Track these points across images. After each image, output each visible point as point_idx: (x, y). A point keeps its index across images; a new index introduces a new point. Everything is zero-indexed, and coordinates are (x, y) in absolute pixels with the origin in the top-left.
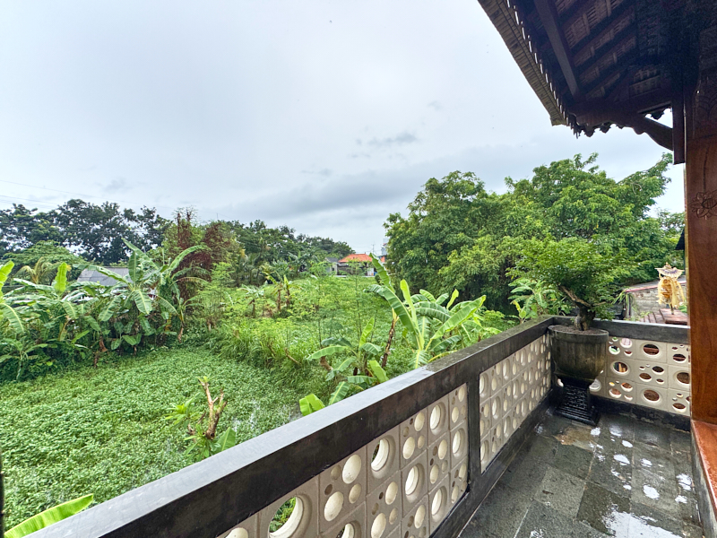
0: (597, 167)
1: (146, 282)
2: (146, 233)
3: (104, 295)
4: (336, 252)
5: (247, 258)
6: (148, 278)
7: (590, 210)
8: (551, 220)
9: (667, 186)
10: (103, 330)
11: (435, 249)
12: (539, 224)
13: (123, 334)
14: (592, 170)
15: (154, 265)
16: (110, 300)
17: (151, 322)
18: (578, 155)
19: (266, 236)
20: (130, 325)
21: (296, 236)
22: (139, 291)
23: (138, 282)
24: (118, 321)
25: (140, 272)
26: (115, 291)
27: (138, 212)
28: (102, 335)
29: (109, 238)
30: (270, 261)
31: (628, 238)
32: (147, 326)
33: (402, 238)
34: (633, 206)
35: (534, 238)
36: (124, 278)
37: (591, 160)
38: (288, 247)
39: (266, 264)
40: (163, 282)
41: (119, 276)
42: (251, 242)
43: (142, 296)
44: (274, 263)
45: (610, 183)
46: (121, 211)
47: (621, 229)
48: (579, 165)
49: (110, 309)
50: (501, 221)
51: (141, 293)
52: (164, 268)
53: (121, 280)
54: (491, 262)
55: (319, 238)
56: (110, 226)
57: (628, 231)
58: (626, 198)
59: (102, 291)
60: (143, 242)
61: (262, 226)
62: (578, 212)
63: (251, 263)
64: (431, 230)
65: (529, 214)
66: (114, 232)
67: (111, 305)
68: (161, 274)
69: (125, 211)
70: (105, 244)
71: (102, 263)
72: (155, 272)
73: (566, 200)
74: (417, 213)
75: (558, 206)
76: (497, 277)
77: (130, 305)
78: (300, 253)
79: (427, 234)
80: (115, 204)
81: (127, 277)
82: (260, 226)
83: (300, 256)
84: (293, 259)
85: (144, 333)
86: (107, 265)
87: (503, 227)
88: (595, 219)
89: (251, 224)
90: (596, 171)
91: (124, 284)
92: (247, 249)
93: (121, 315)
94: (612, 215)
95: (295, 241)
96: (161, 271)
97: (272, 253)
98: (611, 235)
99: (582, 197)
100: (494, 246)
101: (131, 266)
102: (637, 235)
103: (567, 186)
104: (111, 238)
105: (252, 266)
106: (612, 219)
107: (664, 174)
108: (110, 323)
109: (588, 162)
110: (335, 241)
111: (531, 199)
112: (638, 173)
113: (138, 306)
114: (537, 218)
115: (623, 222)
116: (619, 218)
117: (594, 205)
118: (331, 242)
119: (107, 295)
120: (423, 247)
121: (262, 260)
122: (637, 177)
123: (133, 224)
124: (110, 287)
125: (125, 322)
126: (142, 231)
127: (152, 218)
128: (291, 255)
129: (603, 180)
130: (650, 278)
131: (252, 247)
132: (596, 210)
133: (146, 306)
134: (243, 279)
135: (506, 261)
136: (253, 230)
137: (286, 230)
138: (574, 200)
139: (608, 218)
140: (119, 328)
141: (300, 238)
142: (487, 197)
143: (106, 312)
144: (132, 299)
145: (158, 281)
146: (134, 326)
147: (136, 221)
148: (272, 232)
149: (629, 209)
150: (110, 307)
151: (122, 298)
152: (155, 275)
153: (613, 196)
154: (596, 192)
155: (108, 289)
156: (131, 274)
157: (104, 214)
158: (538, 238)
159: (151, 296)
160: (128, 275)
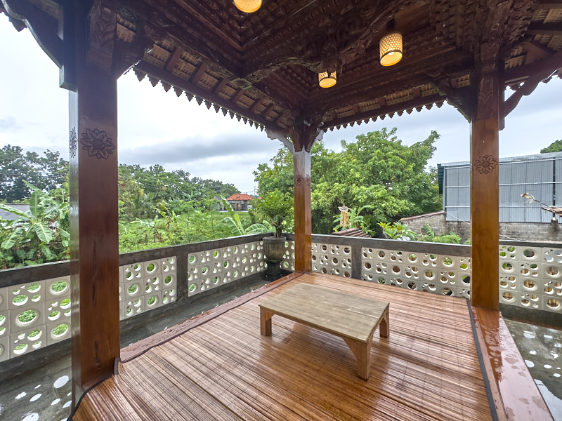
0: (396, 137)
1: (47, 216)
2: (50, 173)
3: (6, 228)
4: (225, 192)
5: (146, 196)
6: (48, 213)
7: (388, 166)
8: (366, 172)
9: (434, 152)
10: (6, 257)
11: (290, 192)
12: (358, 175)
13: (26, 259)
14: (393, 139)
15: (54, 203)
16: (12, 231)
17: (52, 249)
18: (385, 129)
19: (163, 178)
20: (32, 252)
21: (190, 178)
22: (40, 224)
23: (39, 216)
24: (20, 249)
25: (41, 208)
26: (17, 224)
27: (42, 155)
28: (5, 261)
29: (11, 178)
30: (167, 199)
31: (411, 186)
32: (48, 252)
33: (266, 183)
34: (414, 164)
35: (354, 185)
36: (26, 213)
37: (393, 132)
38: (183, 188)
39: (163, 201)
40: (62, 216)
41: (20, 212)
42: (150, 183)
43: (42, 228)
44: (171, 201)
45: (401, 149)
46: (24, 153)
47: (407, 180)
48: (385, 135)
49: (12, 239)
50: (335, 172)
51: (41, 226)
52: (63, 205)
53: (22, 215)
54: (325, 201)
55: (210, 181)
56: (13, 167)
57: (410, 181)
58: (411, 159)
59: (3, 225)
60: (47, 182)
61: (161, 169)
62: (382, 168)
63: (149, 201)
64: (287, 178)
65: (351, 167)
66: (17, 172)
67: (13, 235)
68: (61, 211)
69: (28, 153)
70: (7, 183)
71: (5, 200)
72: (55, 208)
73: (375, 159)
74: (279, 164)
75: (370, 163)
76: (329, 211)
77: (32, 236)
78: (192, 192)
79: (284, 180)
80: (17, 147)
81: (29, 213)
82: (159, 169)
83: (192, 195)
84: (186, 198)
85: (46, 258)
86: (10, 202)
87: (336, 177)
88: (392, 173)
89: (151, 168)
90: (395, 141)
91: (26, 219)
92: (146, 189)
93: (24, 244)
94: (402, 170)
95: (190, 183)
96: (60, 208)
97: (169, 193)
98: (401, 184)
99: (385, 158)
100: (329, 190)
101: (32, 203)
102: (416, 184)
103: (377, 149)
104: (14, 178)
105: (150, 203)
106: (401, 173)
107: (433, 145)
108: (13, 251)
109: (391, 134)
110: (224, 183)
111: (356, 158)
112: (419, 143)
113: (39, 236)
114: (357, 171)
115: (408, 175)
116: (406, 172)
117: (391, 163)
118: (220, 184)
119: (9, 227)
120: (282, 190)
121: (160, 198)
122: (417, 145)
123: (36, 166)
124: (12, 221)
125: (27, 249)
126: (46, 173)
127: (55, 161)
128: (185, 194)
129: (398, 146)
130: (422, 212)
131: (150, 188)
132: (392, 167)
133: (46, 236)
134: (143, 213)
135: (336, 200)
136: (152, 174)
137: (181, 173)
138: (380, 160)
139: (399, 172)
140: (22, 254)
141: (195, 180)
142: (326, 155)
143: (8, 242)
144: (33, 231)
145: (58, 216)
146: (35, 253)
147: (40, 163)
148: (169, 175)
149: (412, 167)
150: (12, 237)
151: (24, 230)
152: (55, 211)
153: (403, 158)
154: (393, 154)
155: (9, 223)
156: (32, 210)
157: (6, 156)
158: (357, 185)
159: (51, 227)
160: (29, 211)
